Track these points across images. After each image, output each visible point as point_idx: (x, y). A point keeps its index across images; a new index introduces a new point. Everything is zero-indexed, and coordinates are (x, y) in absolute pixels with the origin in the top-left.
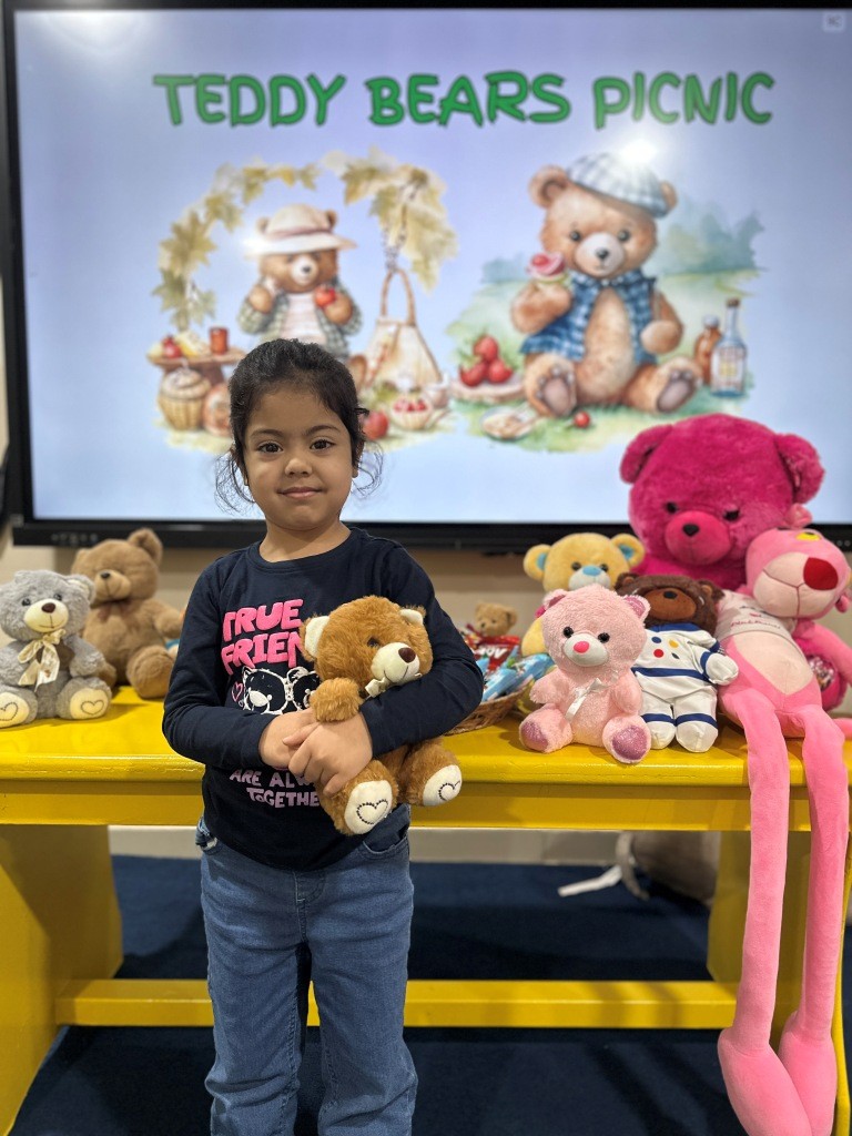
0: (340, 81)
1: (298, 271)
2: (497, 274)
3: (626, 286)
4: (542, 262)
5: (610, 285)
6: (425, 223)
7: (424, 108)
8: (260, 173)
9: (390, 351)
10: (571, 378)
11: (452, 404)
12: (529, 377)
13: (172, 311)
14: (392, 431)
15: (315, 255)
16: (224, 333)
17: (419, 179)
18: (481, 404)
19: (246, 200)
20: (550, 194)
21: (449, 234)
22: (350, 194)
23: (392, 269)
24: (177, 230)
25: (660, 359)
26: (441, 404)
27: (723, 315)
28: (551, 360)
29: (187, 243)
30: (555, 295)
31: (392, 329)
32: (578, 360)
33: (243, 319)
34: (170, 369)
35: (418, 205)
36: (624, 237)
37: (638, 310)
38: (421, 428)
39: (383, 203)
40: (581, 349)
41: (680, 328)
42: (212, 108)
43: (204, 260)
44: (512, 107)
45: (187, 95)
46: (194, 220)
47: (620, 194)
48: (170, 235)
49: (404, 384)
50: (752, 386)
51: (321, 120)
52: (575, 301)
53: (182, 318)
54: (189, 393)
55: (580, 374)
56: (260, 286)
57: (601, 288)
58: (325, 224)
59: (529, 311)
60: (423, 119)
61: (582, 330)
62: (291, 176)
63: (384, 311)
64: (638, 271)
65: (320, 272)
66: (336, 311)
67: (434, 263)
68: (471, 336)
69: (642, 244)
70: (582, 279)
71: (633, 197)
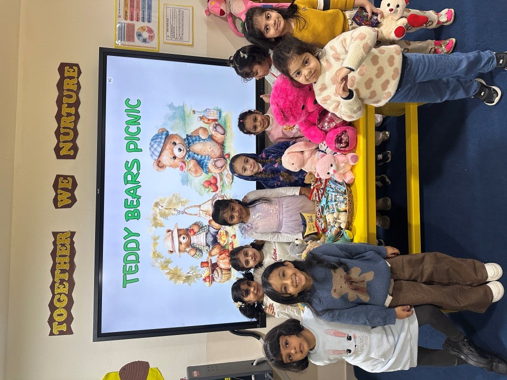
0: (126, 229)
2: (185, 181)
3: (189, 143)
4: (182, 168)
5: (189, 148)
6: (170, 202)
7: (135, 203)
8: (154, 253)
10: (215, 159)
12: (215, 172)
13: (196, 279)
15: (179, 236)
16: (202, 263)
17: (157, 204)
18: (223, 186)
19: (163, 258)
20: (162, 165)
21: (174, 195)
22: (161, 226)
23: (184, 212)
24: (171, 278)
25: (210, 134)
27: (197, 115)
28: (210, 165)
29: (175, 275)
30: (192, 164)
31: (201, 212)
32: (210, 157)
33: (198, 257)
34: (213, 280)
35: (165, 205)
36: (175, 144)
37: (196, 140)
39: (164, 215)
40: (207, 156)
41: (201, 128)
42: (133, 269)
43: (181, 270)
44: (135, 176)
45: (129, 277)
46: (168, 273)
47: (162, 145)
48: (173, 281)
50: (218, 107)
51: (138, 235)
52: (193, 158)
53: (198, 276)
54: (220, 273)
55: (214, 157)
56: (188, 252)
57: (189, 151)
58: (170, 232)
59: (196, 172)
60: (138, 204)
61: (201, 157)
62: (155, 244)
63: (196, 215)
64: (185, 140)
65: (184, 234)
66: (196, 229)
67: (182, 200)
68: (203, 189)
69: (177, 138)
70: (187, 156)
71: (163, 141)
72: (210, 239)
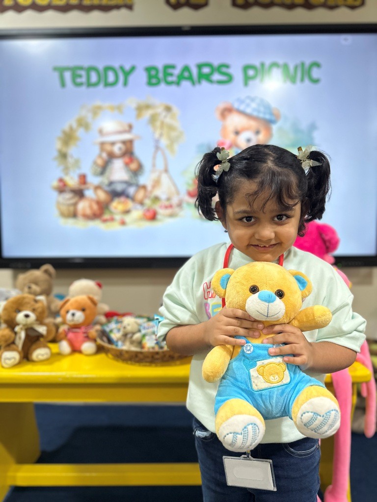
0: (133, 69)
1: (117, 149)
6: (171, 128)
7: (170, 79)
8: (99, 108)
9: (157, 183)
11: (184, 205)
13: (62, 167)
14: (159, 217)
15: (124, 142)
16: (85, 176)
17: (168, 109)
19: (93, 119)
20: (225, 115)
21: (181, 133)
22: (138, 116)
23: (157, 148)
24: (64, 132)
26: (180, 205)
29: (68, 138)
31: (157, 174)
33: (93, 170)
34: (61, 192)
35: (168, 120)
36: (257, 132)
38: (172, 216)
39: (153, 119)
42: (79, 80)
43: (76, 145)
44: (208, 78)
45: (68, 75)
46: (71, 128)
48: (60, 134)
49: (163, 197)
51: (125, 84)
53: (66, 170)
54: (69, 202)
56: (100, 156)
58: (128, 129)
60: (169, 83)
62: (113, 108)
63: (154, 165)
65: (126, 149)
66: (133, 166)
67: (175, 145)
68: (192, 176)
69: (265, 136)
70: (239, 151)
71: (261, 115)
72: (119, 188)
